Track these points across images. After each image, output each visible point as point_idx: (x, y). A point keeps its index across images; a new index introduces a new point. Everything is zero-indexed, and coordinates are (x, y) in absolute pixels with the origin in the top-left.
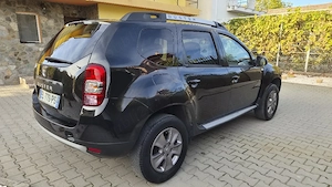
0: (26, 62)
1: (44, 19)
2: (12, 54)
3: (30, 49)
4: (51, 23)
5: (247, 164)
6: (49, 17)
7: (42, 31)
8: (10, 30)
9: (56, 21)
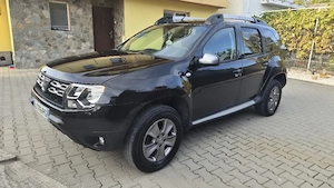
0: (56, 47)
1: (74, 8)
2: (43, 40)
3: (60, 36)
4: (80, 11)
5: (230, 160)
6: (79, 7)
7: (72, 19)
8: (42, 17)
9: (84, 10)
